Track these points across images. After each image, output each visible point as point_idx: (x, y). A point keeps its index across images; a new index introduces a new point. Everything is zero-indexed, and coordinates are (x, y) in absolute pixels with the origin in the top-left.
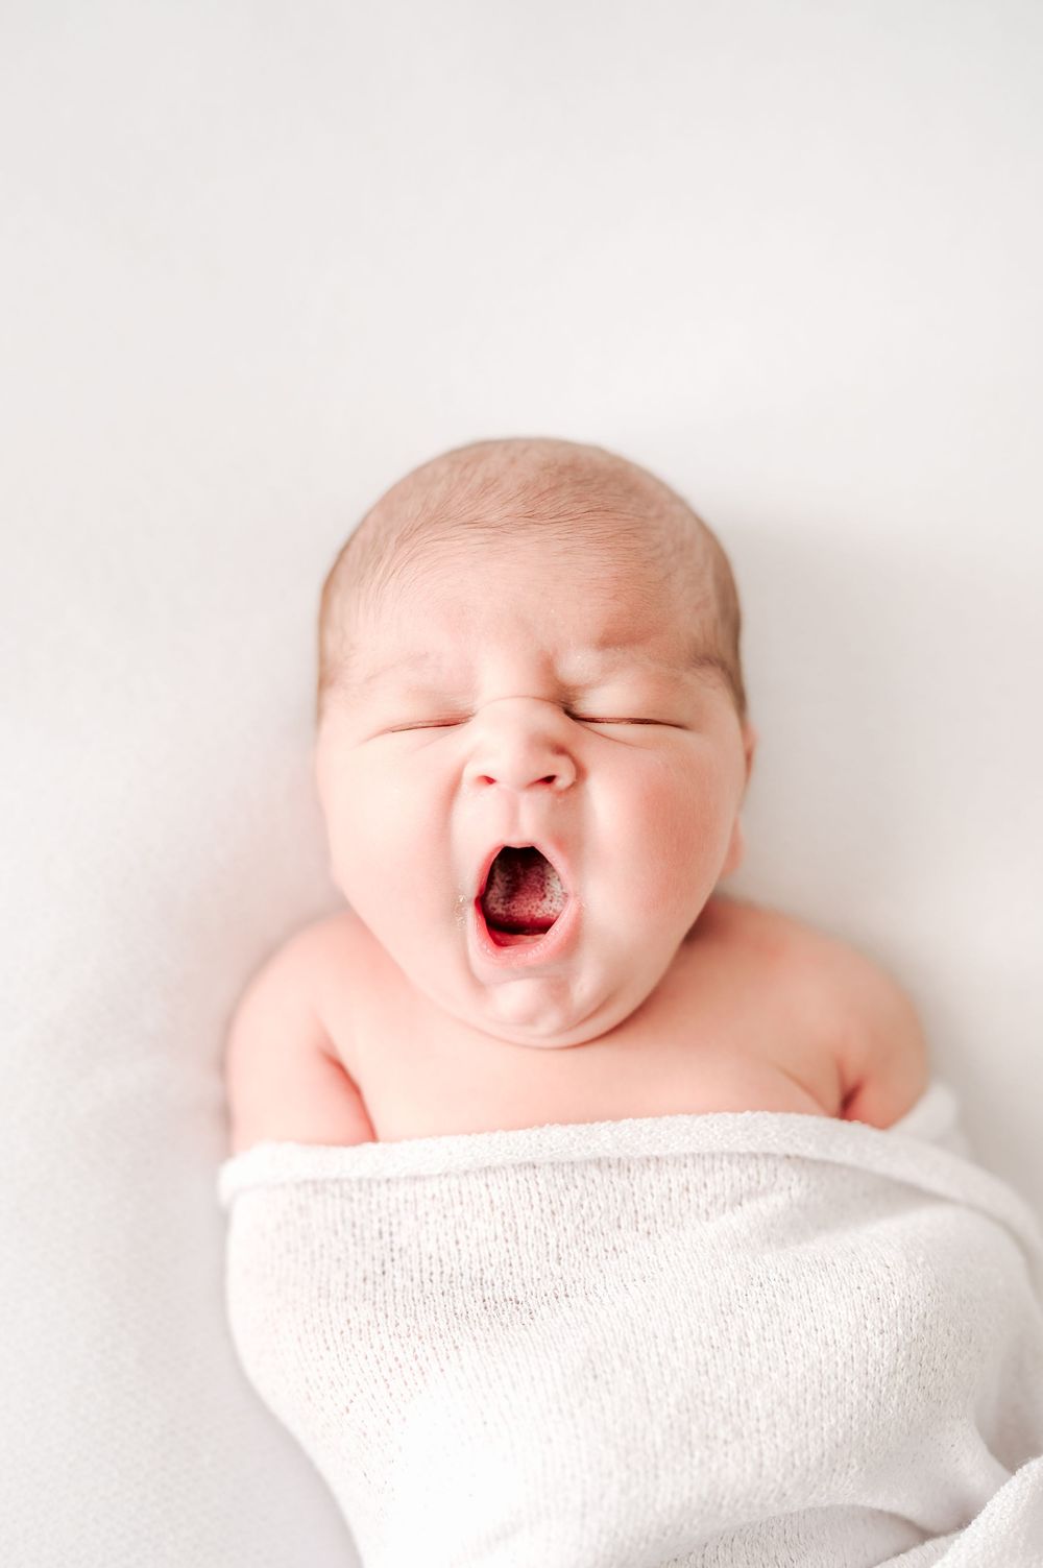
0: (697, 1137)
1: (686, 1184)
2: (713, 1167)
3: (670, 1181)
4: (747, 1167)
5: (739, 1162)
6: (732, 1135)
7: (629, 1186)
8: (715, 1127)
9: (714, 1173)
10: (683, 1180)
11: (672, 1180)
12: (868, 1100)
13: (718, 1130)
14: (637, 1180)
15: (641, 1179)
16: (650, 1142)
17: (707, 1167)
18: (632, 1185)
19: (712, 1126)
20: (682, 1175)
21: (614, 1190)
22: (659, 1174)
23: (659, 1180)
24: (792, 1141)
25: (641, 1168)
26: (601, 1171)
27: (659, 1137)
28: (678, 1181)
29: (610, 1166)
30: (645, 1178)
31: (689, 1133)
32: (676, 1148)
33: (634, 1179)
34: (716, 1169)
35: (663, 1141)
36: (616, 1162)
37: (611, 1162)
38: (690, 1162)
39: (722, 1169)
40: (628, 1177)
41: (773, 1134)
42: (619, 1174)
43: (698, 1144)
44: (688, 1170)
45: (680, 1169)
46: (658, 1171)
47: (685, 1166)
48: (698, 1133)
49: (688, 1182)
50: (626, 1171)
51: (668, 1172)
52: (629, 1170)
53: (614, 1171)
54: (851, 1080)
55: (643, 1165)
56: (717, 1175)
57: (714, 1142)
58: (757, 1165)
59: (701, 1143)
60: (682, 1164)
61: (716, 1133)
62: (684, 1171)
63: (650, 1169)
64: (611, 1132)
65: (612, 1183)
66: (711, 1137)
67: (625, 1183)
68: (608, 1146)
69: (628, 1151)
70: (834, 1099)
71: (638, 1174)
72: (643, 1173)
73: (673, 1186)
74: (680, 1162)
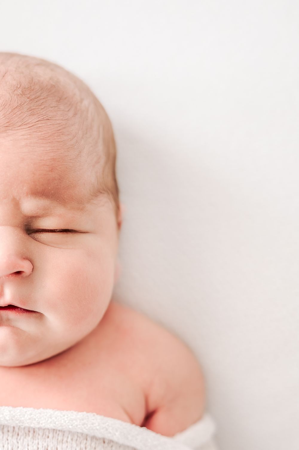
0: (55, 420)
1: (46, 447)
2: (63, 440)
3: (38, 444)
4: (81, 443)
5: (77, 440)
6: (74, 421)
7: (16, 443)
8: (66, 416)
9: (63, 443)
10: (45, 444)
11: (40, 443)
12: (159, 419)
13: (67, 418)
14: (22, 440)
15: (23, 440)
16: (30, 419)
17: (59, 439)
18: (18, 443)
19: (64, 416)
20: (45, 442)
21: (8, 443)
22: (34, 439)
23: (33, 443)
24: (107, 430)
25: (25, 435)
26: (3, 433)
27: (35, 417)
28: (43, 444)
29: (8, 431)
30: (25, 440)
31: (51, 418)
32: (43, 425)
33: (20, 440)
34: (63, 442)
35: (37, 419)
36: (12, 429)
37: (9, 429)
38: (51, 435)
39: (67, 442)
40: (17, 439)
41: (97, 424)
42: (13, 436)
43: (55, 423)
44: (49, 440)
45: (45, 439)
46: (33, 438)
47: (48, 437)
48: (56, 418)
49: (48, 446)
50: (16, 435)
51: (38, 439)
52: (18, 435)
53: (10, 434)
54: (152, 407)
55: (26, 434)
56: (64, 445)
57: (64, 424)
58: (86, 444)
59: (57, 423)
60: (47, 436)
61: (66, 419)
62: (47, 440)
63: (29, 436)
64: (10, 411)
65: (7, 440)
66: (63, 421)
67: (15, 441)
68: (7, 418)
69: (17, 422)
70: (140, 416)
71: (22, 438)
72: (25, 438)
73: (40, 446)
74: (46, 435)
